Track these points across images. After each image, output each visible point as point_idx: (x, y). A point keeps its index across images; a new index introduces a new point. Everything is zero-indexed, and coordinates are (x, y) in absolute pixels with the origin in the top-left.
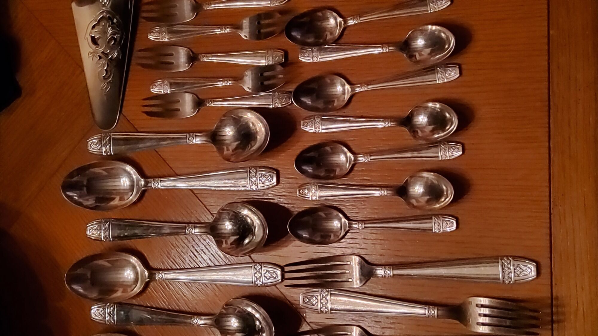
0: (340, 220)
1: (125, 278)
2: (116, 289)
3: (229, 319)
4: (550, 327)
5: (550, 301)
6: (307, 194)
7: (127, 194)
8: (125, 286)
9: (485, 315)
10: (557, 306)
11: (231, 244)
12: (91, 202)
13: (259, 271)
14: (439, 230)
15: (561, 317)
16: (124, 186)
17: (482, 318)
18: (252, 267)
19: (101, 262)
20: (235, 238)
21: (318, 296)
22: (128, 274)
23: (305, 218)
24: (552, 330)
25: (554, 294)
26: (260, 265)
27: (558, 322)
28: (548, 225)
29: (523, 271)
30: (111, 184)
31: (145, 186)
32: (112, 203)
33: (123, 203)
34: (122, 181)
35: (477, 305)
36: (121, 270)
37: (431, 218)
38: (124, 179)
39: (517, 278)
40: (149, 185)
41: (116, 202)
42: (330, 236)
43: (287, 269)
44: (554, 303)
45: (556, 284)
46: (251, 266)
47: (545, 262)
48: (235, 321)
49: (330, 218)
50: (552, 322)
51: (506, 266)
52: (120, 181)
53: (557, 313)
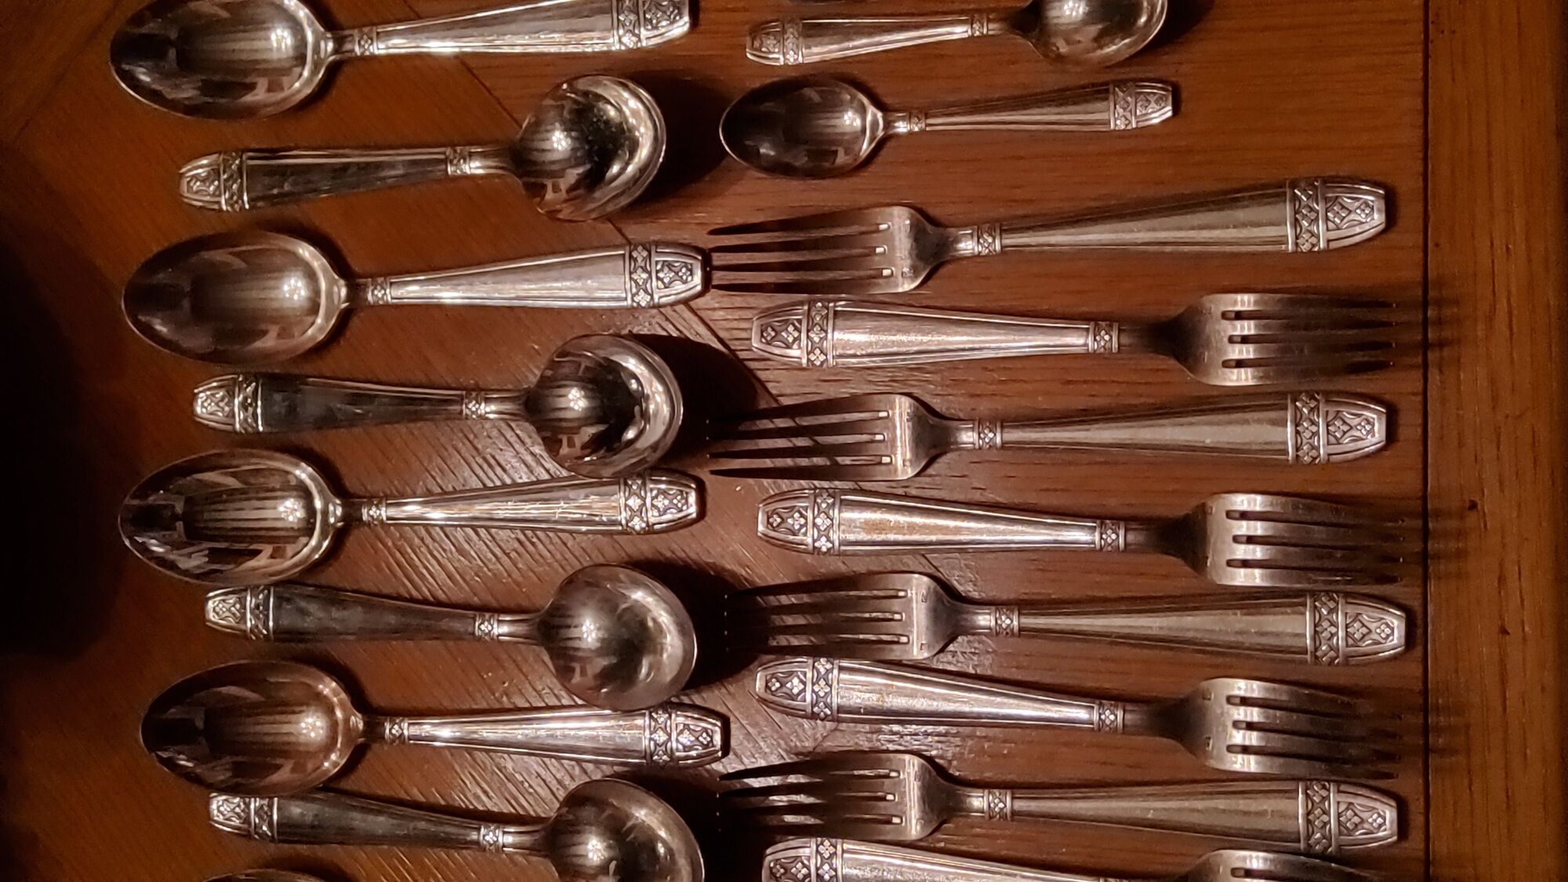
0: (862, 111)
1: (285, 298)
2: (263, 327)
3: (562, 391)
4: (1420, 360)
5: (1420, 292)
6: (772, 50)
7: (285, 71)
8: (286, 322)
9: (1245, 340)
10: (1440, 303)
11: (571, 189)
12: (187, 92)
13: (643, 264)
14: (1127, 122)
15: (1447, 333)
16: (279, 49)
17: (1237, 347)
18: (624, 255)
19: (219, 256)
20: (580, 170)
21: (800, 321)
22: (292, 290)
23: (769, 106)
24: (1425, 366)
25: (1432, 275)
26: (647, 250)
27: (1441, 344)
28: (1420, 86)
29: (1350, 212)
30: (242, 46)
31: (336, 51)
32: (249, 98)
33: (280, 96)
34: (273, 37)
35: (1225, 316)
36: (276, 278)
37: (1107, 91)
38: (279, 32)
39: (1333, 235)
40: (348, 46)
41: (259, 95)
42: (835, 153)
43: (718, 259)
44: (1432, 294)
45: (1437, 245)
46: (622, 252)
47: (1408, 185)
48: (578, 395)
49: (836, 106)
50: (1425, 346)
51: (1303, 204)
52: (268, 39)
53: (1440, 322)
